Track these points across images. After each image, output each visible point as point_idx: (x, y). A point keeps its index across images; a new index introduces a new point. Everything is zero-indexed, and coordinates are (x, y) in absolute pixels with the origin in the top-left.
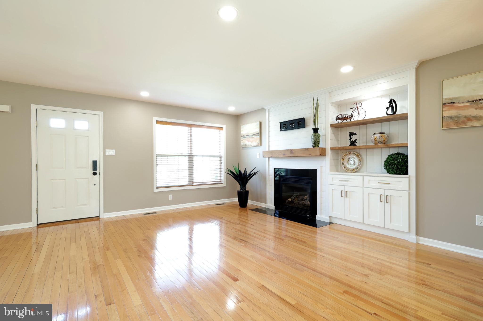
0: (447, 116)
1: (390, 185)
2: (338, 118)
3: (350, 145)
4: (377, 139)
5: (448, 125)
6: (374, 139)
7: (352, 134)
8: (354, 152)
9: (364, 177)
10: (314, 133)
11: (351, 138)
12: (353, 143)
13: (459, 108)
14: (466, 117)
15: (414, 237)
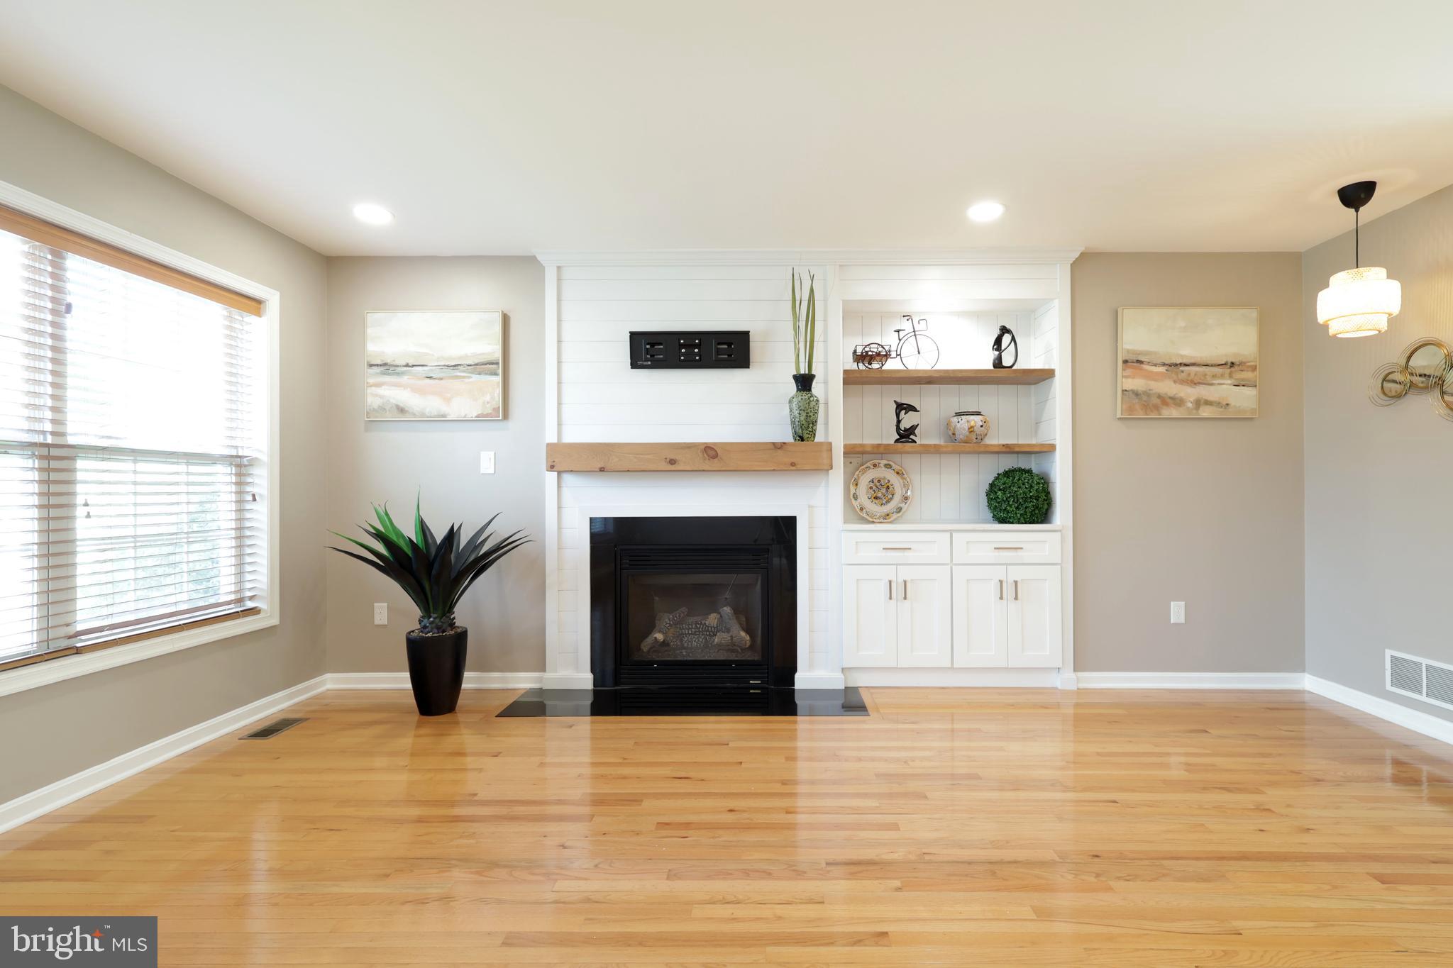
0: (1130, 389)
1: (1020, 553)
2: (867, 352)
3: (897, 441)
4: (975, 428)
5: (1131, 410)
6: (969, 429)
7: (901, 408)
8: (891, 463)
9: (954, 534)
10: (798, 390)
11: (899, 422)
12: (906, 435)
13: (1150, 376)
14: (1159, 396)
15: (1072, 675)
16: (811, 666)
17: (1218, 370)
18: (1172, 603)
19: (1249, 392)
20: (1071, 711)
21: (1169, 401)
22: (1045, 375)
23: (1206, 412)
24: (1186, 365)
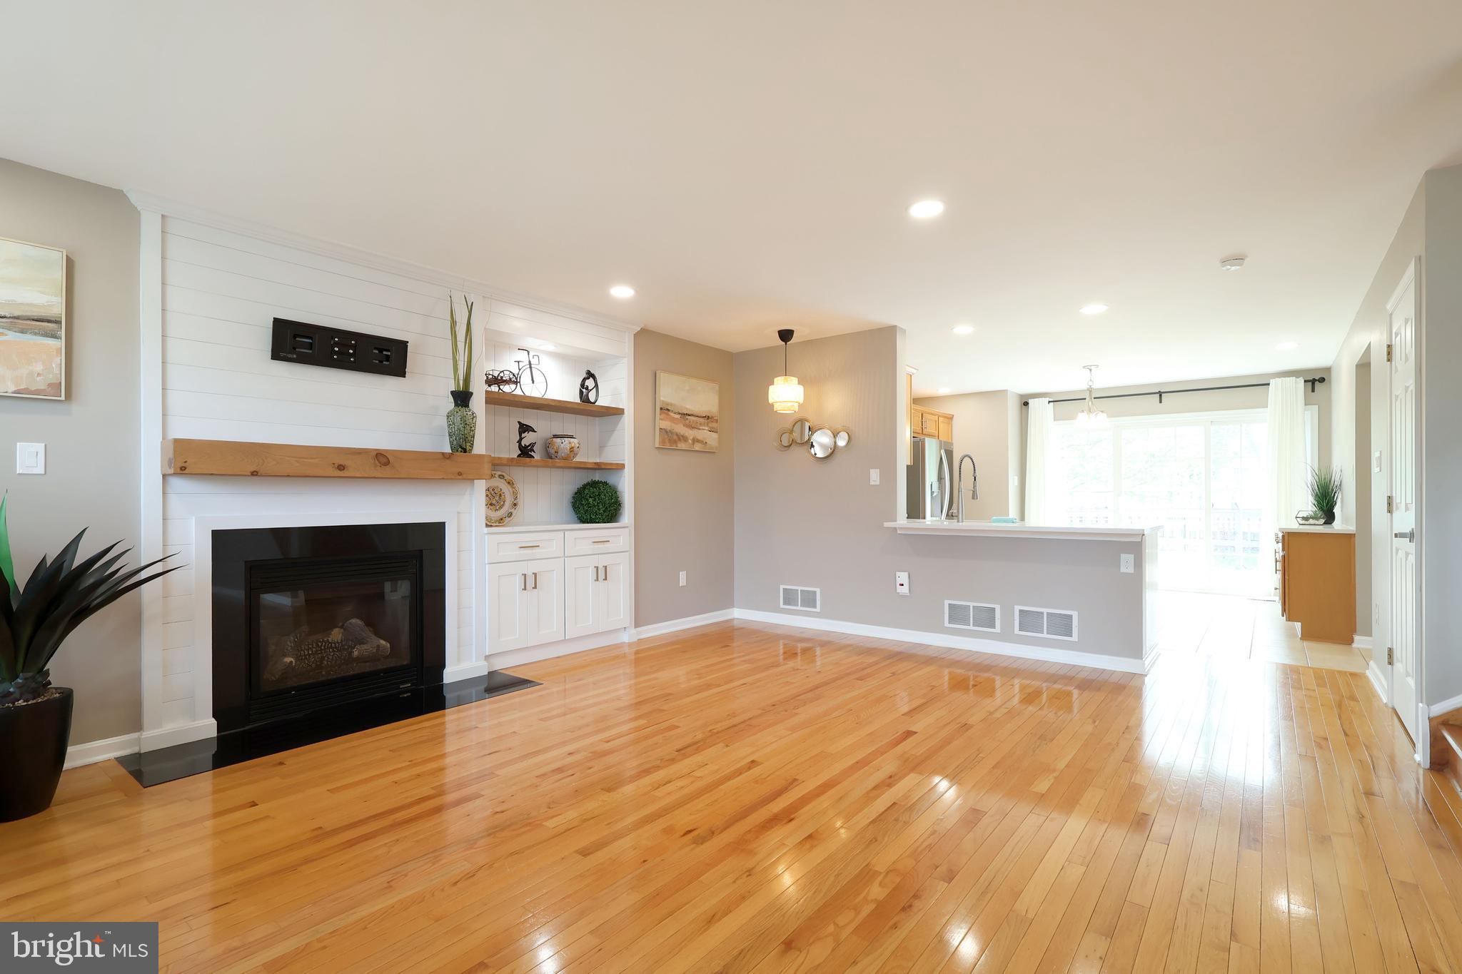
0: (663, 428)
1: (607, 545)
3: (519, 456)
4: (575, 448)
5: (663, 442)
7: (524, 428)
8: (503, 474)
10: (456, 405)
11: (521, 439)
12: (525, 452)
13: (673, 420)
14: (677, 435)
15: (633, 631)
16: (459, 660)
17: (702, 420)
18: (681, 573)
19: (715, 435)
20: (633, 657)
21: (681, 438)
22: (617, 412)
23: (697, 447)
24: (689, 415)
